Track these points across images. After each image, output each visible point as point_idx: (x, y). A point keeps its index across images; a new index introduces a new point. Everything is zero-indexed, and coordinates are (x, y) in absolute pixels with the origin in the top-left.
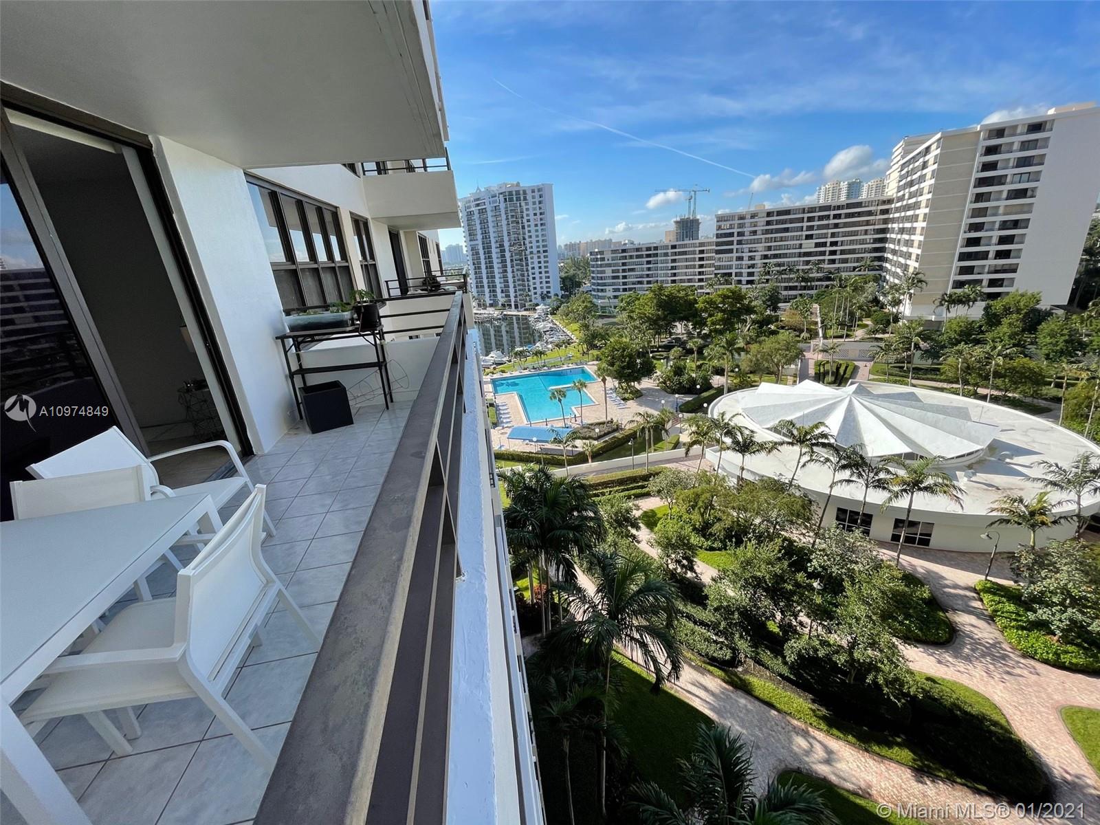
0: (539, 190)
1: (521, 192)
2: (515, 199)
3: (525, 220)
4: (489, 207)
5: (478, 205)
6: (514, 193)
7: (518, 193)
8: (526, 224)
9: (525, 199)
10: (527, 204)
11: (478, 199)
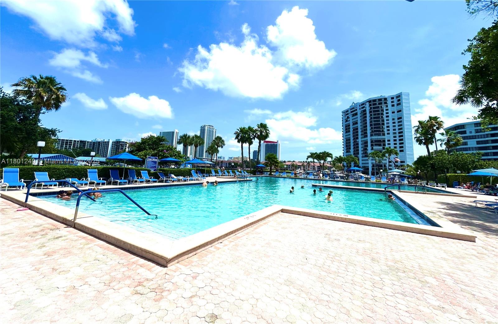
0: (397, 97)
1: (383, 100)
2: (377, 104)
3: (384, 116)
4: (359, 112)
5: (352, 112)
6: (377, 100)
7: (380, 100)
8: (385, 119)
9: (386, 103)
10: (387, 106)
11: (353, 108)
